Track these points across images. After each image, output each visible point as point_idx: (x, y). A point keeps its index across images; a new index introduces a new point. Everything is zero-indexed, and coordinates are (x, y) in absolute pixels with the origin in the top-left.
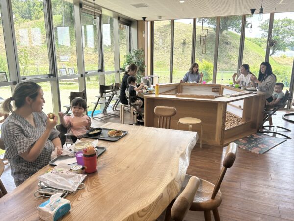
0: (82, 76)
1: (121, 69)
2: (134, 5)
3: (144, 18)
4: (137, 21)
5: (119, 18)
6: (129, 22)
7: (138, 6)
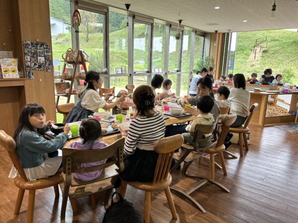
0: (166, 74)
1: (194, 71)
2: (208, 24)
3: (216, 31)
4: (211, 33)
5: (196, 32)
6: (204, 34)
7: (211, 24)
